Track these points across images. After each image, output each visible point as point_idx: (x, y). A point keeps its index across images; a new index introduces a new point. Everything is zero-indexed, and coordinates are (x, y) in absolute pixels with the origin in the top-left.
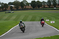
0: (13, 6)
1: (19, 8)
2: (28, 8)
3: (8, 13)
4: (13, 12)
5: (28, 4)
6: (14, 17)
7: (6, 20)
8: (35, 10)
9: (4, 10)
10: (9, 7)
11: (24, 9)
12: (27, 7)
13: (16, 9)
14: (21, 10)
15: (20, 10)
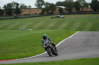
0: (63, 7)
1: (73, 11)
2: (87, 11)
3: (56, 17)
4: (63, 17)
5: (86, 5)
6: (65, 25)
7: (52, 28)
8: (97, 14)
9: (50, 13)
10: (57, 9)
11: (80, 12)
12: (85, 10)
13: (67, 12)
14: (76, 14)
15: (74, 13)
